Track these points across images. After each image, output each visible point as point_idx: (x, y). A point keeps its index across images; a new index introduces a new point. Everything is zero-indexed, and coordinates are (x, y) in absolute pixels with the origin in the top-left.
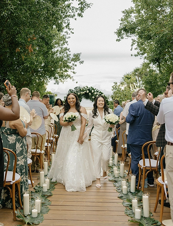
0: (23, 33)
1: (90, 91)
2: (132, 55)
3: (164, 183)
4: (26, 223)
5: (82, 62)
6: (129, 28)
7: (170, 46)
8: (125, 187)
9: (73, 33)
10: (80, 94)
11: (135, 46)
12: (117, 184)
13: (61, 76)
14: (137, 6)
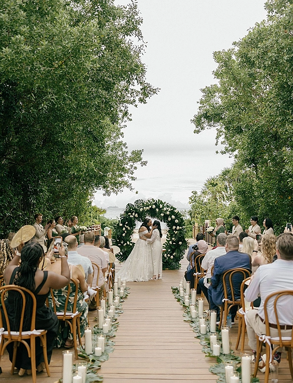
0: (67, 131)
1: (157, 206)
2: (217, 152)
3: (244, 313)
4: (91, 361)
5: (145, 163)
6: (212, 115)
7: (268, 142)
8: (203, 325)
9: (131, 120)
10: (143, 211)
11: (222, 139)
12: (193, 325)
13: (115, 184)
14: (223, 83)
